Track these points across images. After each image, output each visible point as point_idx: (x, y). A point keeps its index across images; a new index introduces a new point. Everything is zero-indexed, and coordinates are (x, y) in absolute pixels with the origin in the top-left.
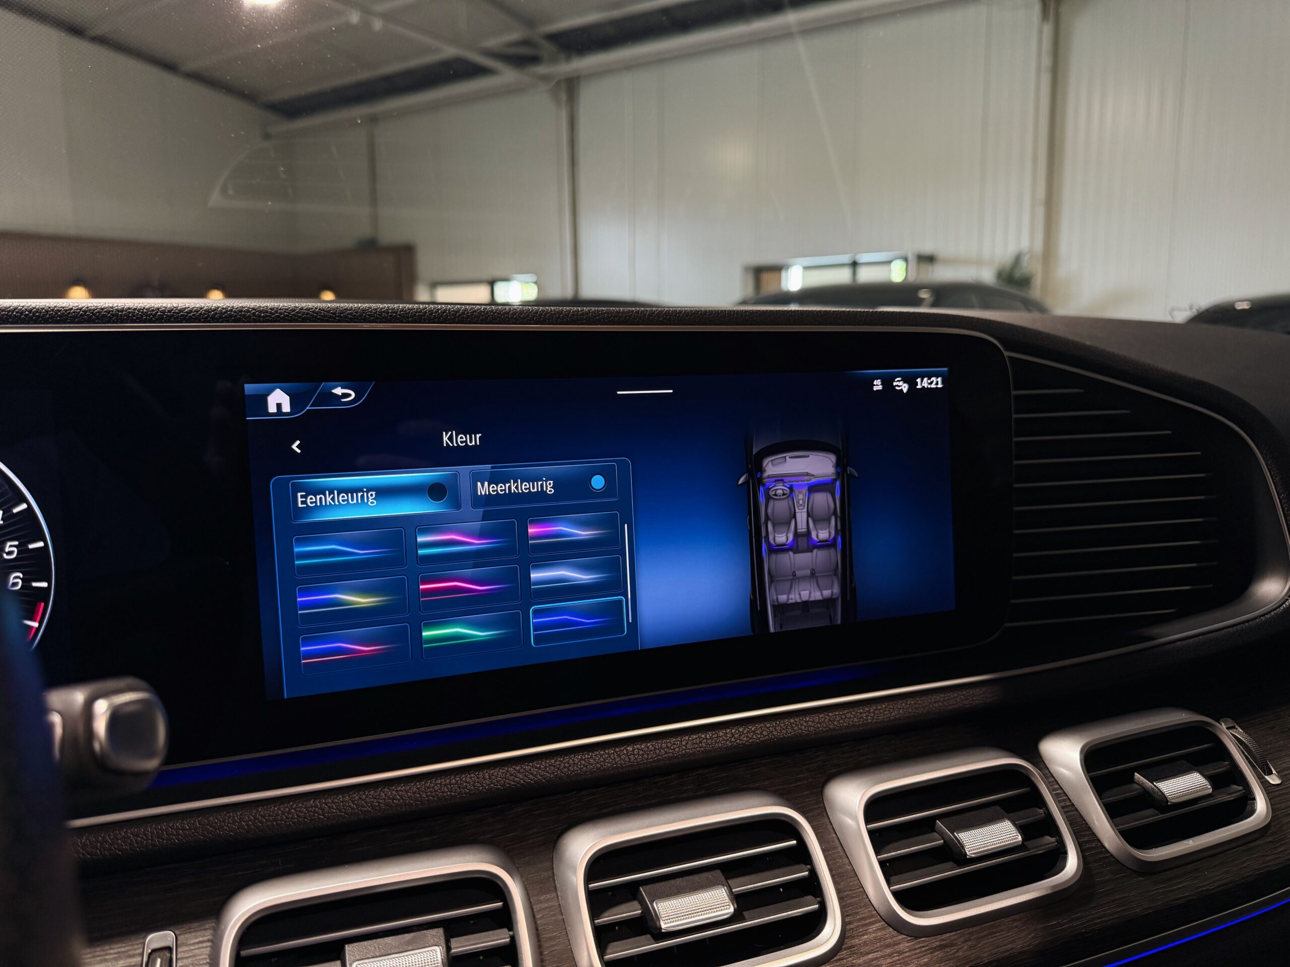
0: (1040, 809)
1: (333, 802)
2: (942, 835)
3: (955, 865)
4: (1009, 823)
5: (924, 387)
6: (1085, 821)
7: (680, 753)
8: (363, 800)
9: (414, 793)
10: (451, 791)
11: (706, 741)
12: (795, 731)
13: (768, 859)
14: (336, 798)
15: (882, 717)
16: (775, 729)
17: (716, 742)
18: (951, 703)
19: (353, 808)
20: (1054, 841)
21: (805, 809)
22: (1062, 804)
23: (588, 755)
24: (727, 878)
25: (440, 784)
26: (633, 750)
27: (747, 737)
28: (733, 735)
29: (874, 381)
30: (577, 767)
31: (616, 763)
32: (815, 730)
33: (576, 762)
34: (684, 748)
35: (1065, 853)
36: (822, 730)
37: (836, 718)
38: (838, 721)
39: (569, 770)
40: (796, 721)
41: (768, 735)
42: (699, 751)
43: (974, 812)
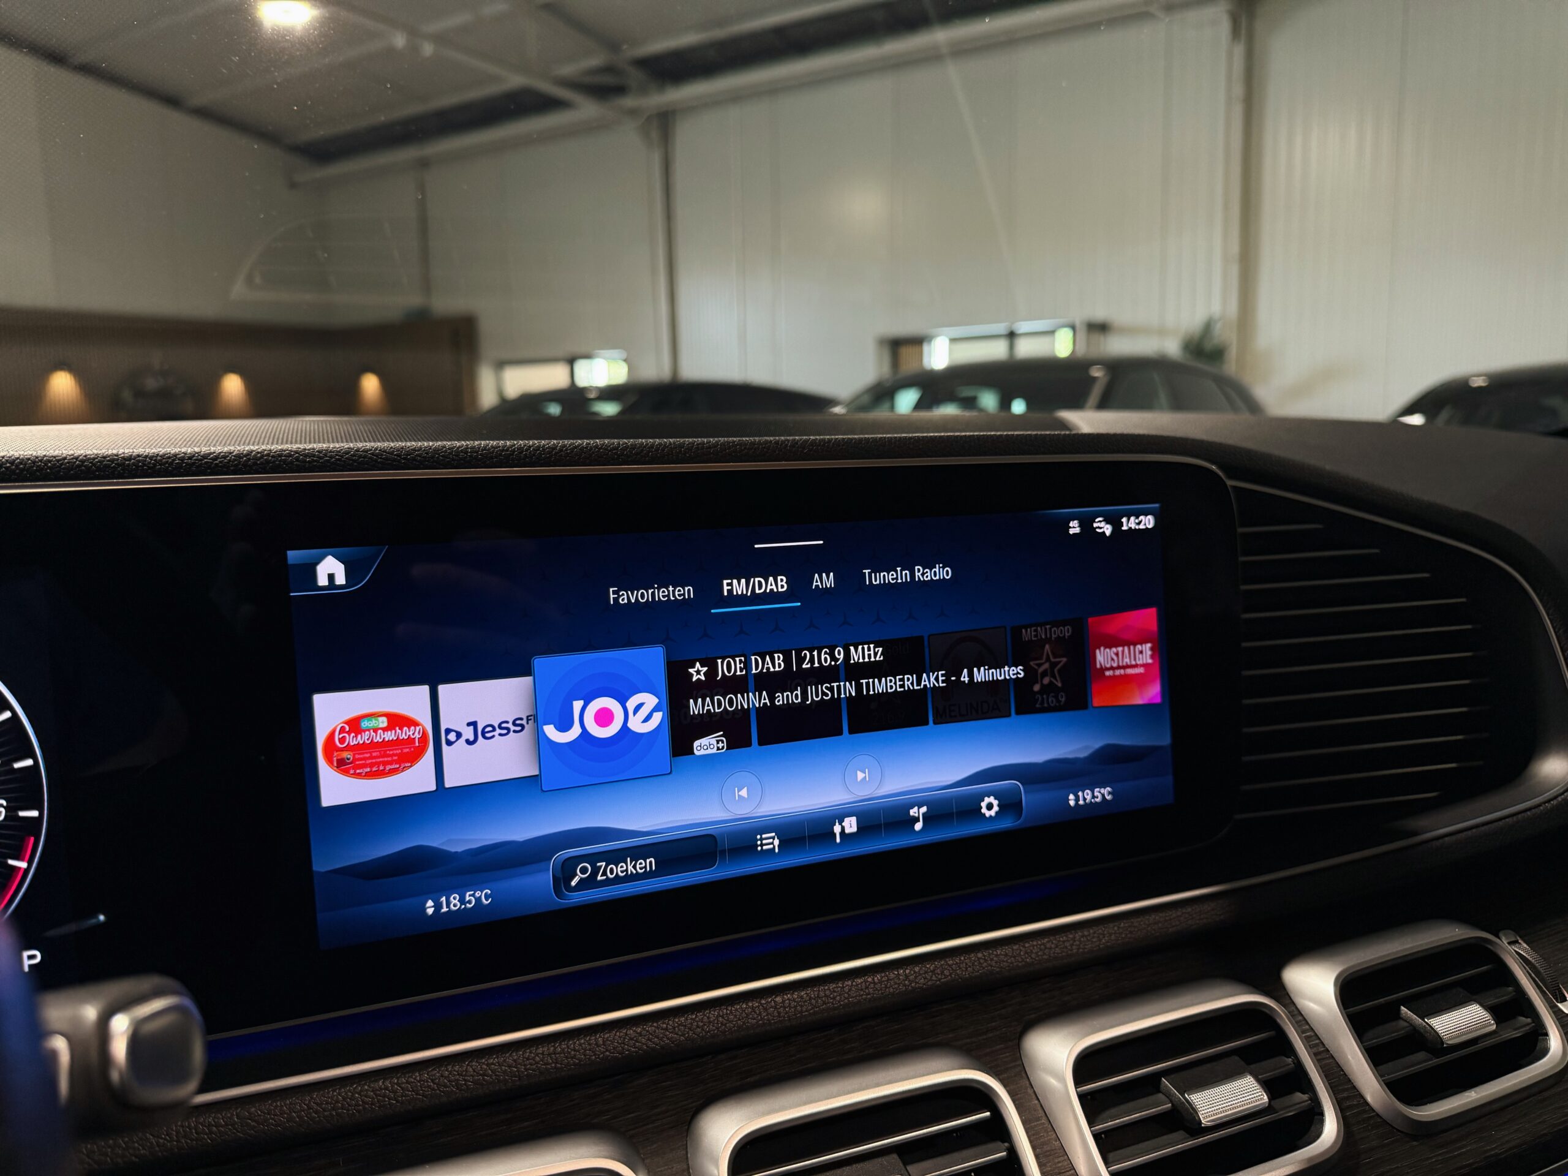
0: (1288, 1057)
1: (407, 1082)
2: (1169, 1096)
3: (1188, 1136)
4: (1252, 1079)
5: (1131, 528)
6: (1343, 1071)
7: (842, 1003)
8: (446, 1077)
9: (510, 1066)
10: (557, 1063)
11: (874, 986)
12: (984, 968)
13: (955, 1135)
14: (411, 1077)
15: (1090, 946)
16: (959, 966)
17: (886, 987)
18: (1174, 924)
19: (433, 1089)
20: (1307, 1099)
21: (999, 1069)
22: (1315, 1050)
23: (727, 1010)
24: (905, 1164)
25: (543, 1054)
26: (783, 1002)
27: (924, 979)
28: (907, 976)
29: (1070, 523)
30: (713, 1026)
31: (762, 1019)
32: (1009, 966)
33: (712, 1019)
34: (846, 995)
35: (1322, 1114)
36: (1017, 965)
37: (1034, 948)
38: (1036, 953)
39: (703, 1030)
40: (984, 956)
41: (950, 975)
42: (865, 1000)
43: (1209, 1066)
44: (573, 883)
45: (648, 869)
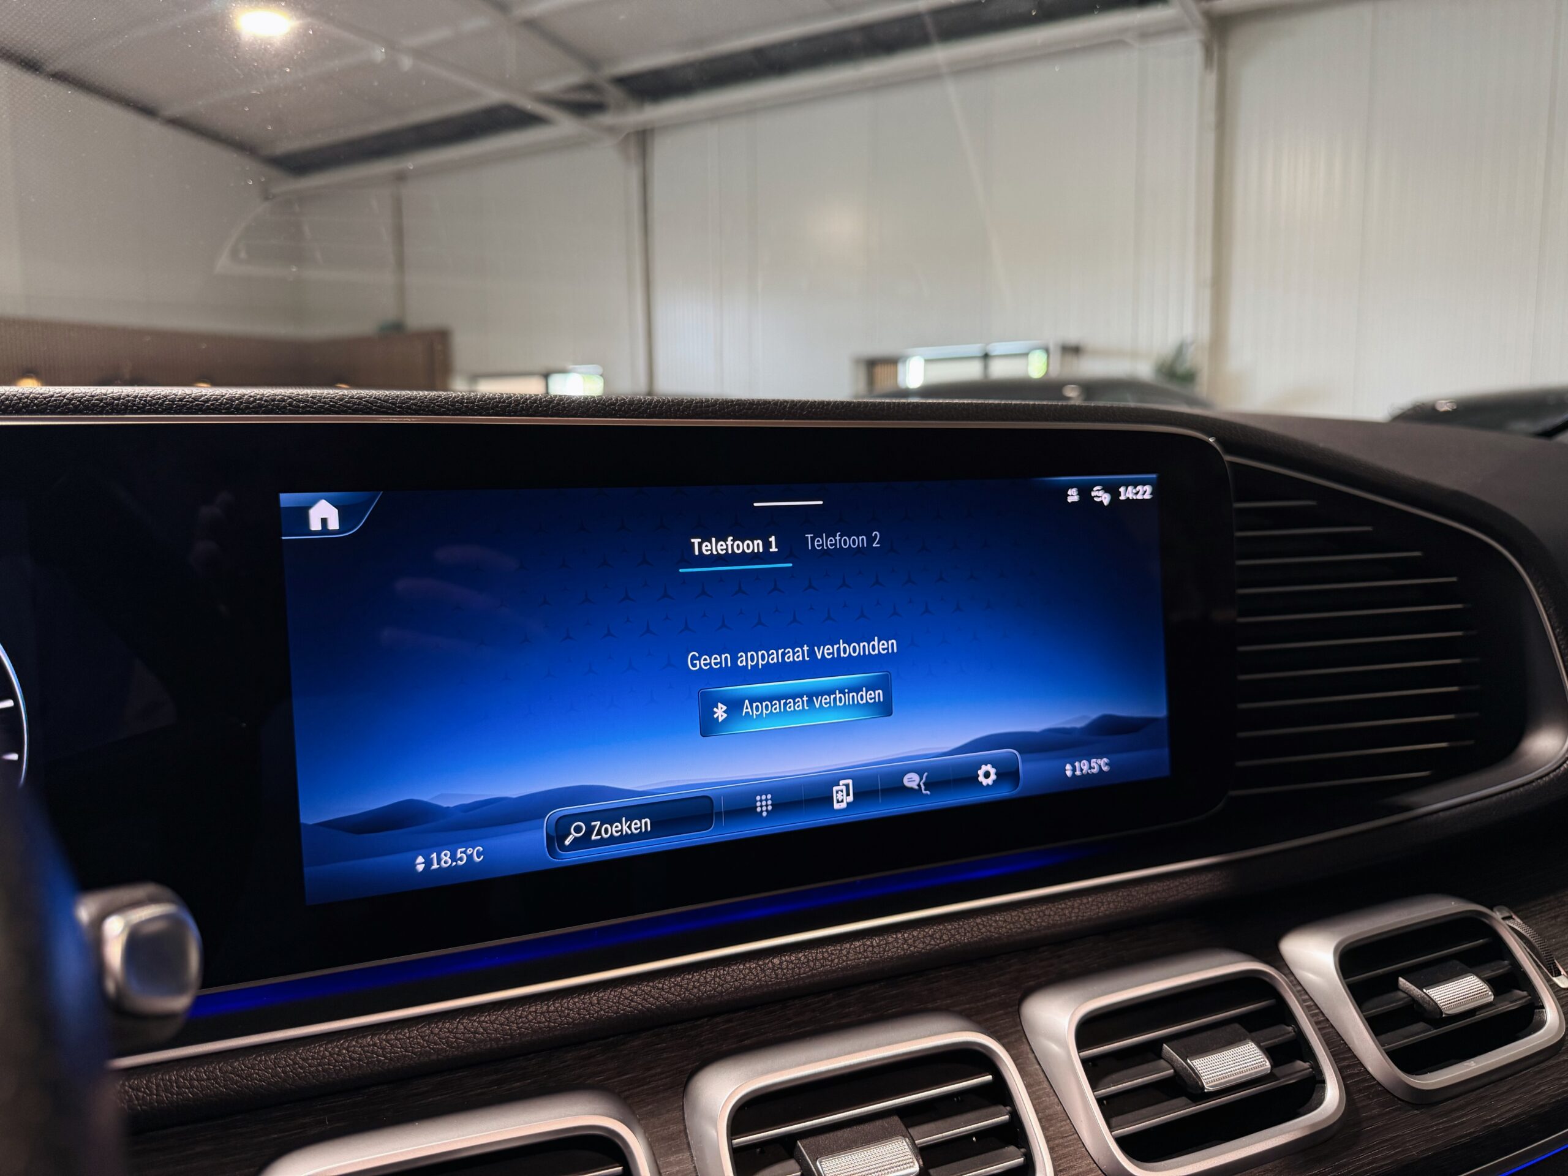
0: (1288, 1026)
1: (396, 1039)
2: (1171, 1062)
3: (1189, 1101)
4: (1254, 1045)
5: (1128, 498)
6: (1343, 1040)
7: (840, 966)
8: (435, 1035)
9: (502, 1024)
10: (550, 1022)
11: (873, 949)
12: (982, 933)
13: (955, 1099)
14: (401, 1033)
15: (1089, 913)
16: (958, 931)
17: (884, 951)
18: (1171, 894)
19: (423, 1046)
20: (1308, 1066)
21: (999, 1034)
22: (1316, 1019)
23: (724, 970)
24: (907, 1127)
25: (536, 1012)
26: (781, 963)
27: (923, 943)
28: (905, 941)
29: (1068, 491)
30: (710, 987)
31: (760, 980)
32: (1008, 932)
33: (708, 980)
34: (844, 958)
35: (1323, 1082)
36: (1016, 931)
37: (1032, 915)
38: (1035, 920)
39: (699, 990)
40: (983, 921)
41: (949, 940)
42: (863, 963)
43: (1209, 1033)
44: (567, 842)
45: (643, 830)
